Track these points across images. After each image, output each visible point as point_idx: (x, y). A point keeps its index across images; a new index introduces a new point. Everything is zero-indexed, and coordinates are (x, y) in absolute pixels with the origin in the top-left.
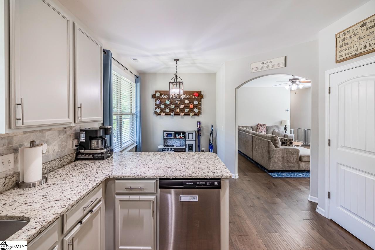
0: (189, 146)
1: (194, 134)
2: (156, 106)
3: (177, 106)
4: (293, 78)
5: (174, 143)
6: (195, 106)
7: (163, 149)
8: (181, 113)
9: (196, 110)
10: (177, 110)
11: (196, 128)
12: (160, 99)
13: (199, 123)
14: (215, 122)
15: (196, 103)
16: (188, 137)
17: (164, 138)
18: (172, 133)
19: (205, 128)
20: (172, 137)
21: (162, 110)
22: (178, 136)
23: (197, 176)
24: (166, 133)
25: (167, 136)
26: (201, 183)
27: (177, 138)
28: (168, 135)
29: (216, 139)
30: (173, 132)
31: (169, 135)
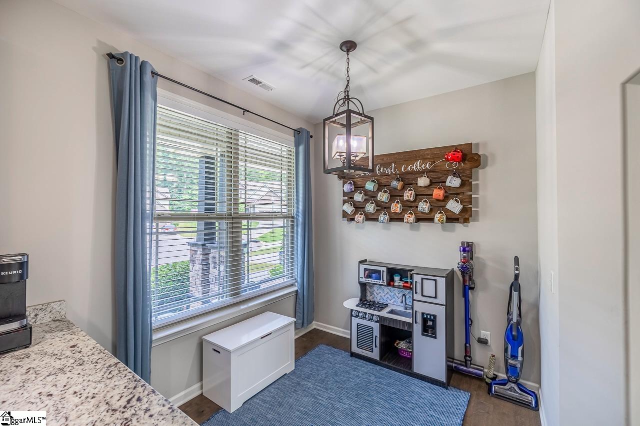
1: (442, 282)
2: (346, 198)
3: (395, 195)
5: (389, 297)
6: (450, 194)
7: (352, 310)
8: (406, 217)
9: (454, 206)
10: (396, 207)
12: (355, 180)
13: (468, 249)
15: (453, 182)
16: (419, 290)
17: (361, 280)
18: (380, 271)
19: (490, 263)
20: (381, 282)
21: (359, 208)
22: (401, 280)
24: (365, 270)
25: (369, 276)
27: (393, 286)
28: (370, 274)
29: (536, 307)
30: (382, 269)
31: (374, 275)
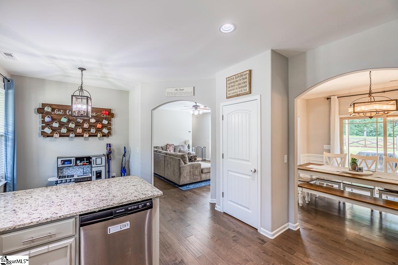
0: (97, 173)
1: (104, 158)
2: (44, 125)
3: (78, 125)
4: (195, 105)
5: (73, 172)
6: (104, 126)
7: (58, 181)
8: (85, 135)
9: (105, 131)
10: (79, 131)
11: (105, 152)
12: (52, 115)
13: (109, 145)
14: (128, 144)
15: (105, 122)
16: (95, 163)
17: (59, 166)
18: (71, 160)
19: (116, 150)
20: (72, 165)
21: (54, 130)
22: (80, 162)
23: (128, 201)
24: (62, 161)
25: (63, 164)
26: (133, 207)
27: (78, 166)
28: (64, 162)
29: (129, 161)
30: (72, 159)
31: (66, 163)
